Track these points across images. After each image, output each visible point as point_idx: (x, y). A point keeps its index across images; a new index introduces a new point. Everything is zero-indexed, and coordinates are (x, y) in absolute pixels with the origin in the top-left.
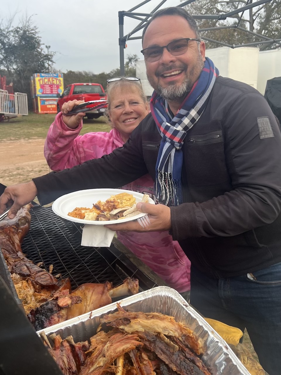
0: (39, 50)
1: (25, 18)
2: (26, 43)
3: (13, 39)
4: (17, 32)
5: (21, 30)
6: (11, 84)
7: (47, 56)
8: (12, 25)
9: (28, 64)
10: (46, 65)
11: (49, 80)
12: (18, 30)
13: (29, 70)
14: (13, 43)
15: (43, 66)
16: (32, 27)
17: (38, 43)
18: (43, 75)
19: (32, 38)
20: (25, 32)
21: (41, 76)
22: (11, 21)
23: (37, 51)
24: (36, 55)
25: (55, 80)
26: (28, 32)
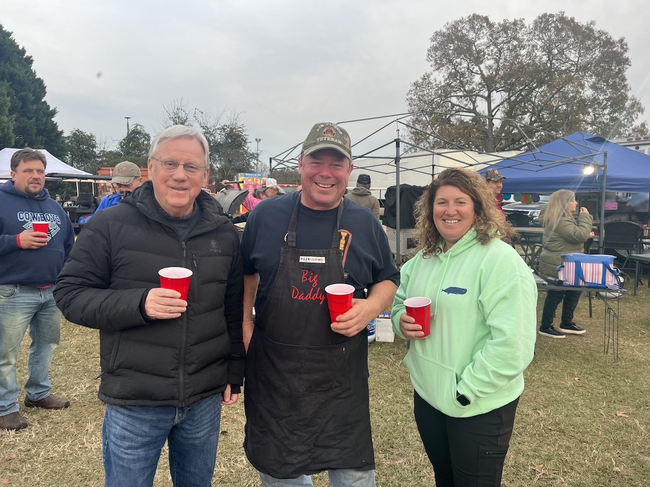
0: (246, 149)
1: (233, 116)
2: (232, 141)
3: (219, 137)
4: (224, 129)
5: (228, 128)
6: (214, 183)
7: (252, 154)
8: (218, 124)
9: (233, 163)
10: (252, 164)
11: (253, 180)
12: (225, 127)
13: (233, 169)
14: (219, 140)
15: (249, 164)
16: (239, 125)
17: (245, 141)
18: (247, 174)
19: (239, 136)
20: (232, 130)
21: (245, 176)
22: (218, 119)
23: (244, 149)
24: (242, 154)
25: (259, 180)
26: (234, 130)
